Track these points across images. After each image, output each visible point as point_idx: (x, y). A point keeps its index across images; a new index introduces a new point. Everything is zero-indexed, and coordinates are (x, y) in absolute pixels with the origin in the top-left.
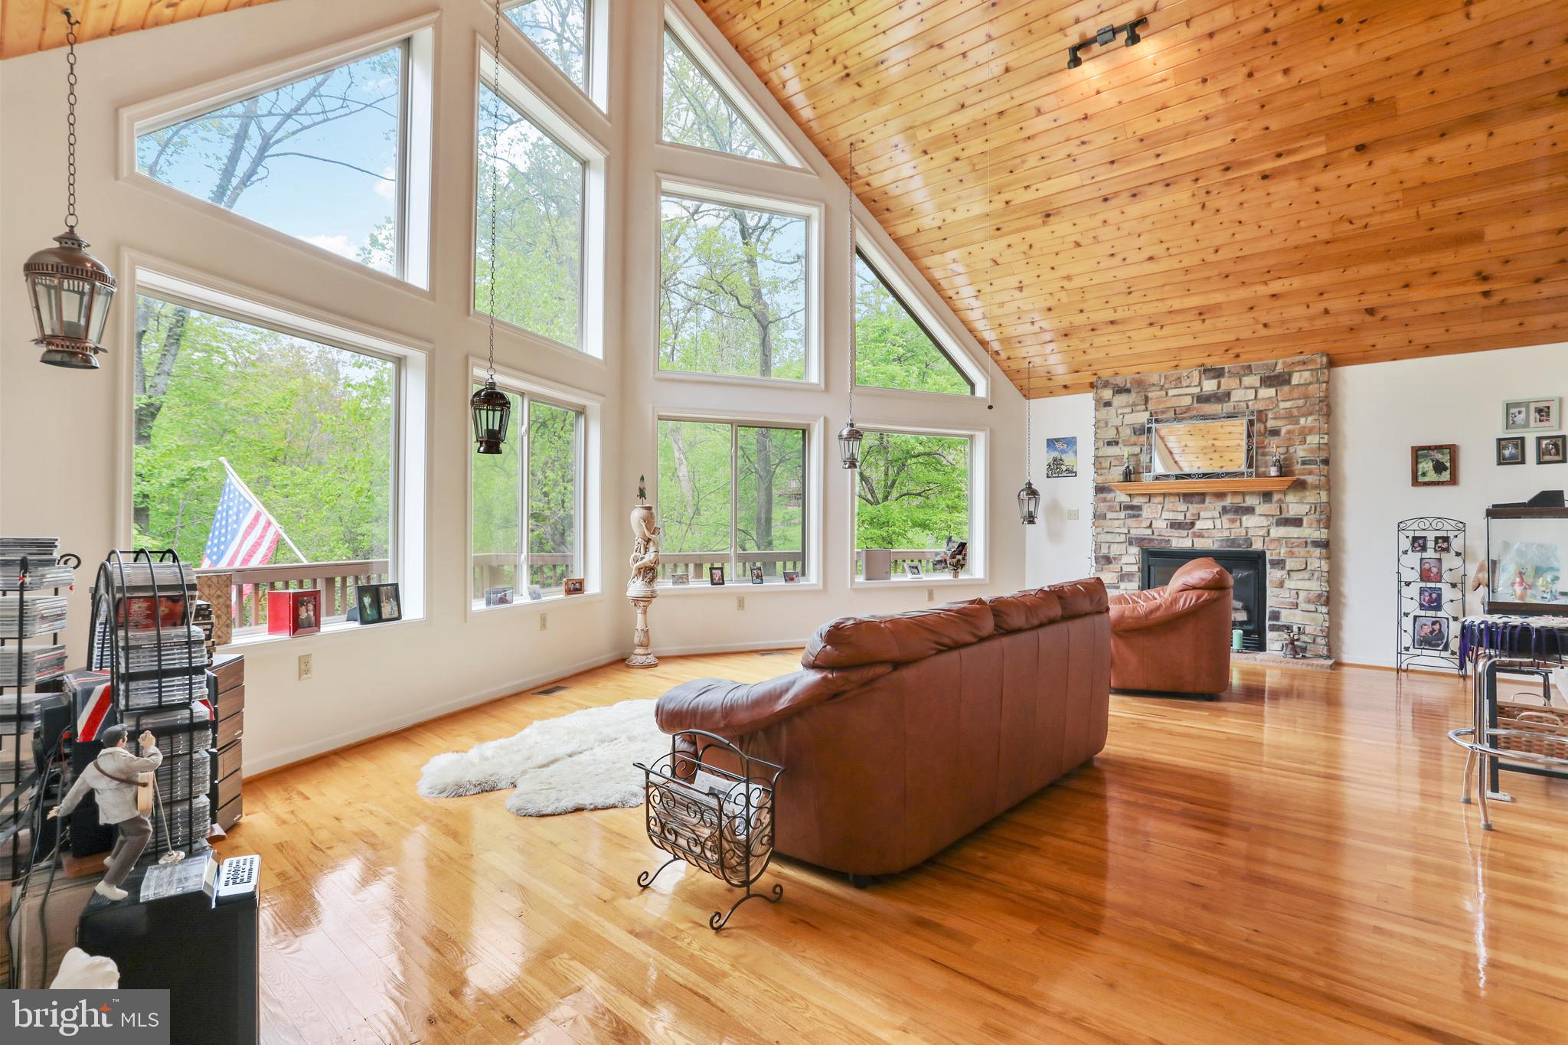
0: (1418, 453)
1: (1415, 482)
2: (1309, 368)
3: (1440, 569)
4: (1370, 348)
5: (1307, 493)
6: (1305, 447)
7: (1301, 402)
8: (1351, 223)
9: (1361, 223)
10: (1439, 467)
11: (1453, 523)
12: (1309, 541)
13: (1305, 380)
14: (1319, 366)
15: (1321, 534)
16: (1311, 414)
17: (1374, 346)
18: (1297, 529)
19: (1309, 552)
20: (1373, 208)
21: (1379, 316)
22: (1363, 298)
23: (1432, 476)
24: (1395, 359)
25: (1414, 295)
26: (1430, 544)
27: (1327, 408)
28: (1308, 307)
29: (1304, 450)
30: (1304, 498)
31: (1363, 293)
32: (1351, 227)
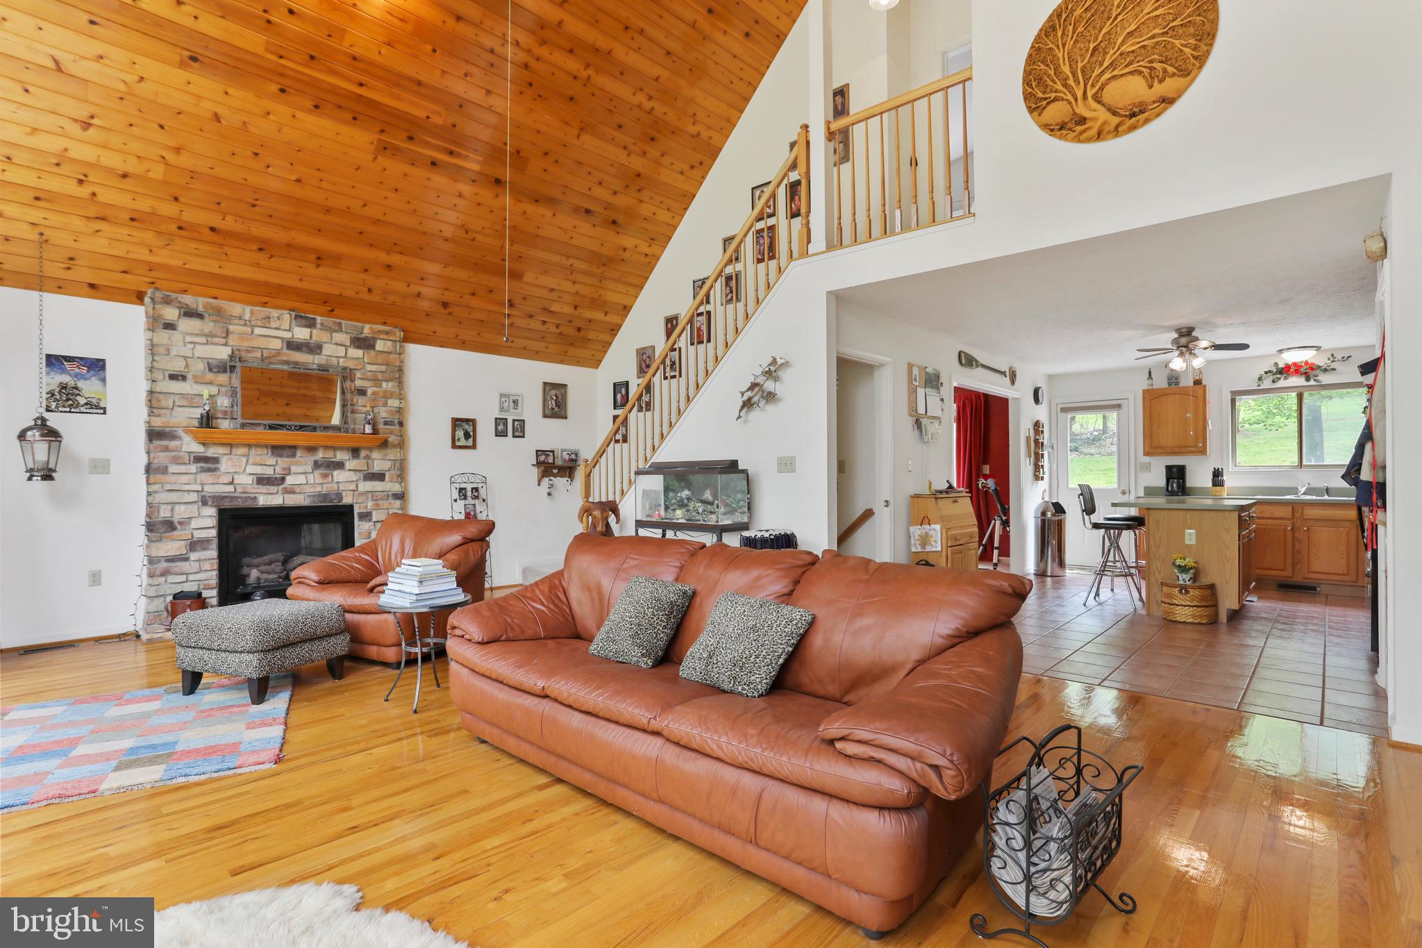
0: (456, 423)
1: (454, 446)
2: (391, 338)
3: (475, 512)
4: (431, 333)
5: (389, 451)
6: (387, 409)
7: (383, 368)
8: (466, 232)
9: (470, 236)
10: (467, 436)
11: (480, 477)
12: (390, 493)
13: (388, 348)
14: (398, 339)
15: (397, 488)
16: (391, 380)
17: (435, 332)
18: (382, 483)
19: (390, 503)
20: (483, 228)
21: (449, 310)
22: (447, 293)
23: (463, 442)
24: (442, 347)
25: (475, 302)
26: (469, 493)
27: (398, 374)
28: (408, 286)
29: (387, 412)
30: (386, 455)
31: (447, 289)
32: (465, 235)
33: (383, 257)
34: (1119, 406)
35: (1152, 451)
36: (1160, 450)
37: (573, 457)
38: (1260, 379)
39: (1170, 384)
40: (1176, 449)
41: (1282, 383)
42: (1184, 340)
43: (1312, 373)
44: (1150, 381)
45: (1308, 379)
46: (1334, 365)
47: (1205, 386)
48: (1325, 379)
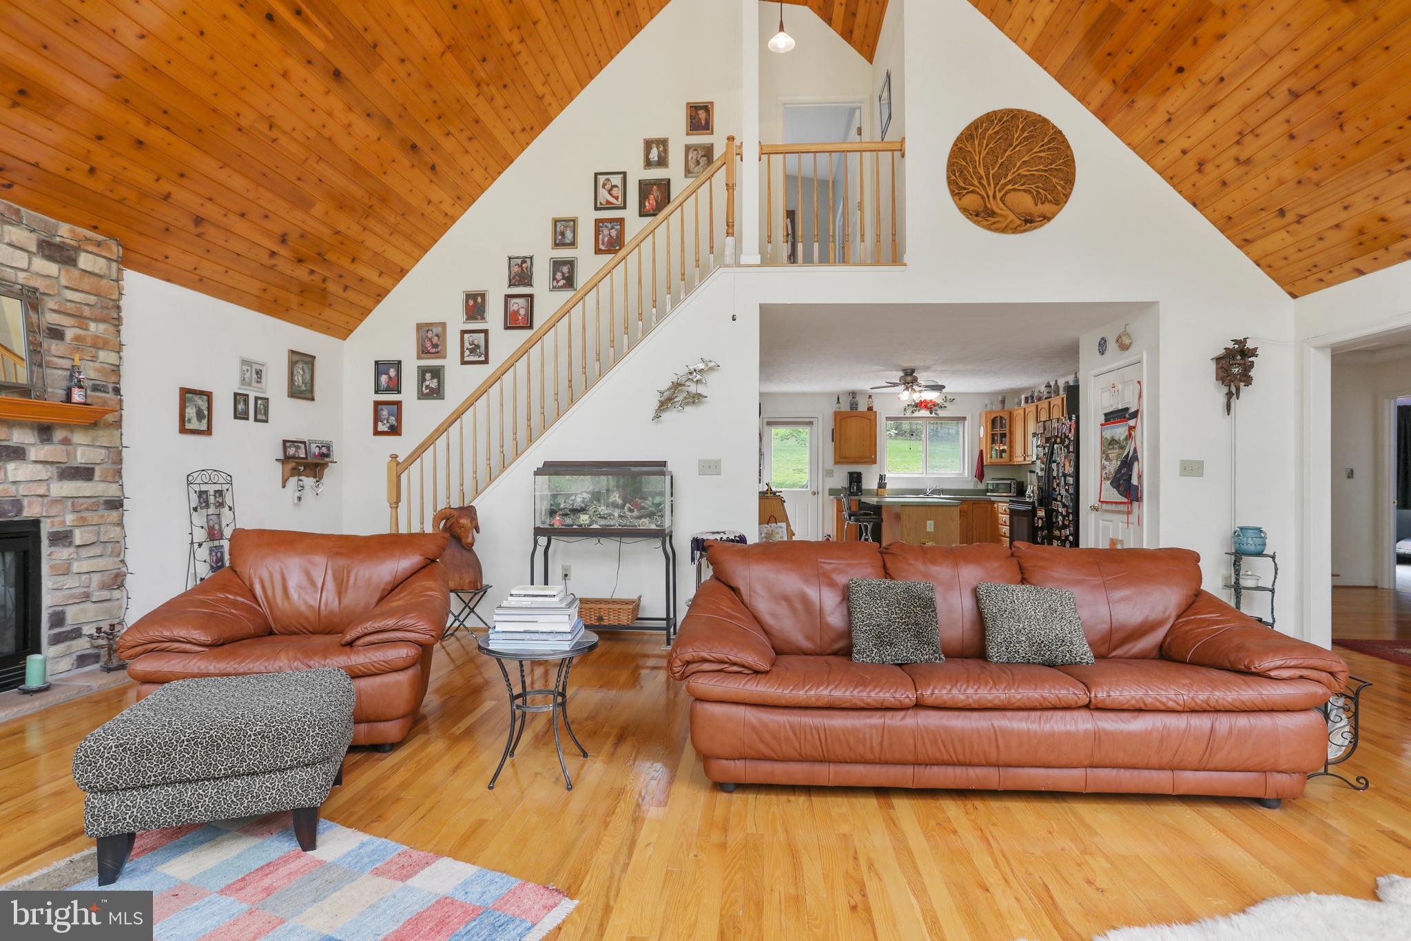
0: (186, 394)
1: (183, 430)
2: (104, 254)
3: (220, 525)
4: (161, 258)
5: (100, 433)
6: (97, 365)
7: (92, 299)
8: (271, 128)
9: (274, 134)
10: (200, 416)
11: (225, 476)
12: (102, 500)
13: (101, 269)
14: (115, 257)
15: (111, 491)
16: (103, 321)
17: (167, 257)
18: (90, 484)
19: (102, 516)
20: (294, 130)
21: (200, 230)
22: (209, 205)
23: (194, 425)
24: (168, 280)
25: (240, 227)
26: (212, 499)
27: (112, 314)
28: (157, 180)
29: (96, 369)
30: (95, 439)
31: (211, 199)
32: (267, 131)
33: (137, 126)
34: (811, 423)
35: (841, 460)
36: (845, 460)
37: (324, 450)
38: (905, 409)
39: (851, 408)
40: (857, 460)
41: (917, 414)
42: (909, 379)
43: (934, 408)
44: (838, 405)
45: (931, 413)
46: (946, 404)
47: (876, 412)
48: (941, 413)
